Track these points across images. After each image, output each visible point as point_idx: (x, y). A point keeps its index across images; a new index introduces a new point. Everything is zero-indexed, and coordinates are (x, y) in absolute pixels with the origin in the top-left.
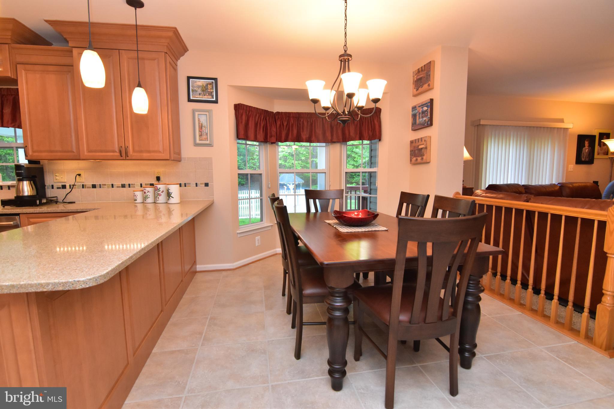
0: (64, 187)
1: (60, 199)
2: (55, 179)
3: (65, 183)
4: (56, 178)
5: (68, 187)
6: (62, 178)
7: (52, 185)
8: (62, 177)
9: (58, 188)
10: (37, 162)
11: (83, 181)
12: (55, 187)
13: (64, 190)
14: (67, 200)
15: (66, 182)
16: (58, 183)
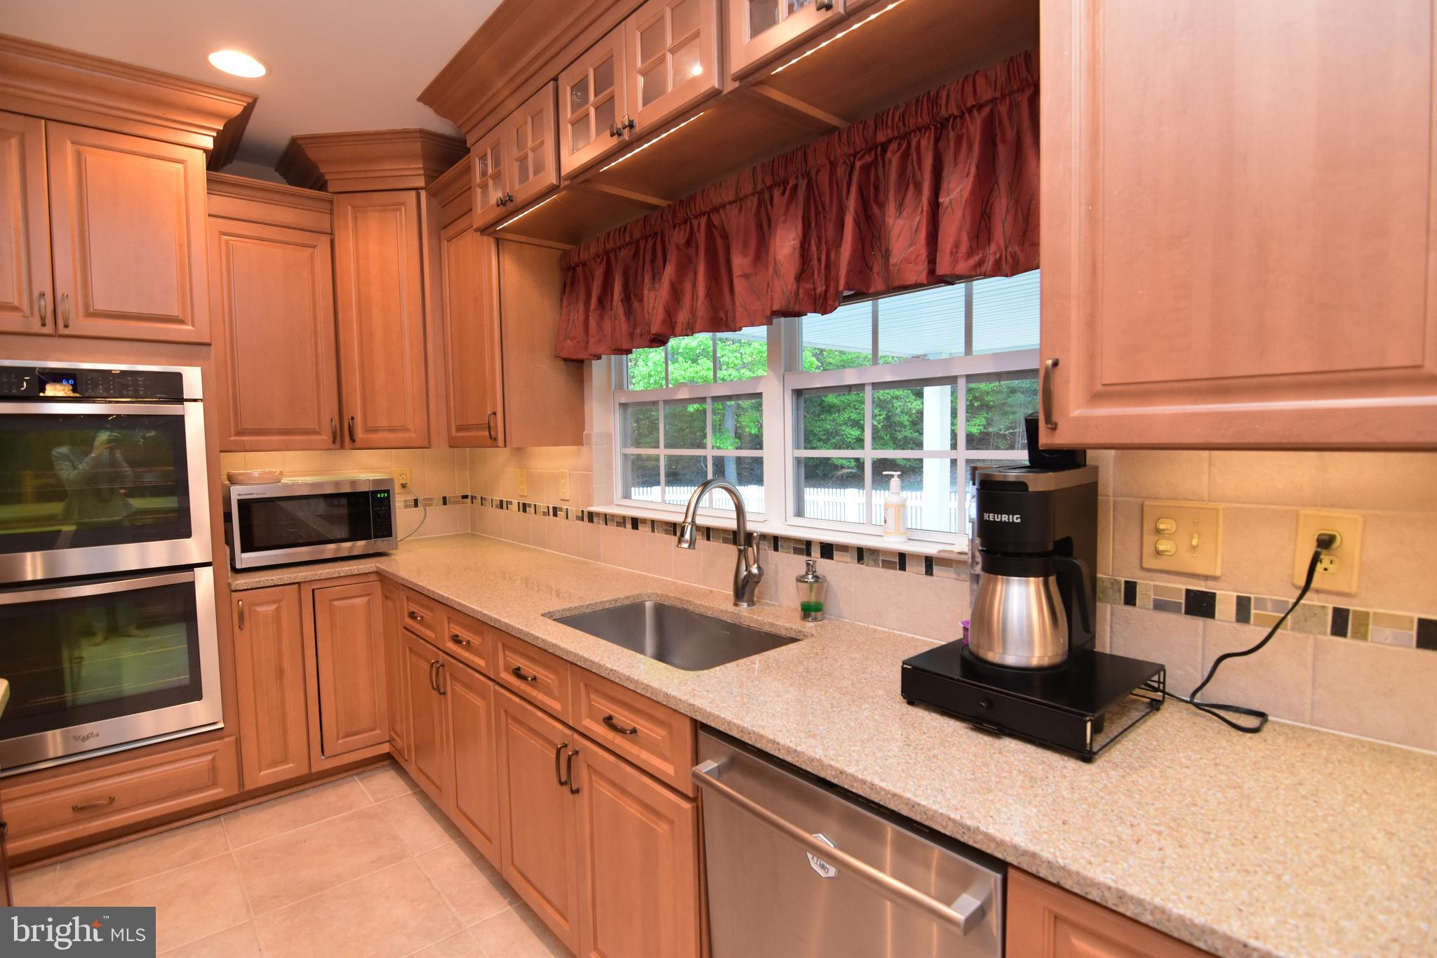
0: (1200, 605)
1: (1181, 678)
2: (1148, 549)
3: (1210, 583)
4: (1161, 547)
5: (1226, 607)
6: (1194, 548)
7: (1126, 582)
8: (1195, 542)
9: (1160, 606)
10: (1070, 458)
11: (1345, 589)
12: (1145, 594)
13: (1199, 622)
14: (1215, 693)
15: (1215, 578)
16: (1165, 576)
